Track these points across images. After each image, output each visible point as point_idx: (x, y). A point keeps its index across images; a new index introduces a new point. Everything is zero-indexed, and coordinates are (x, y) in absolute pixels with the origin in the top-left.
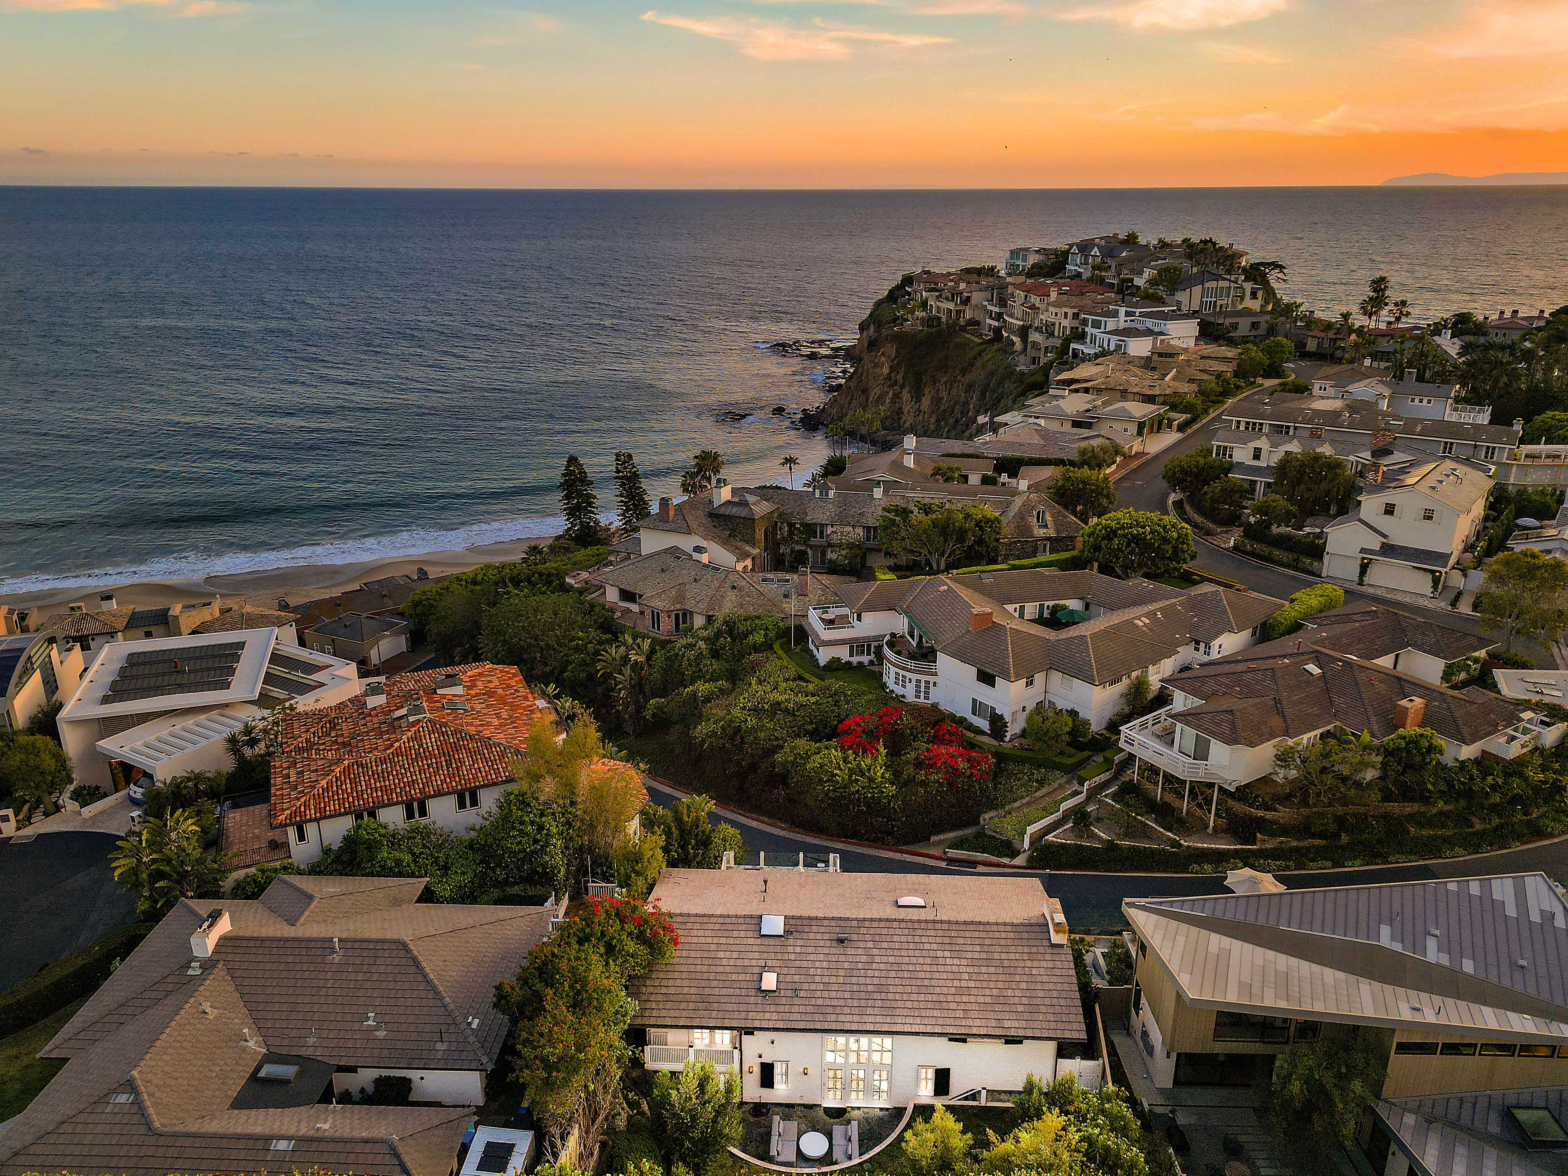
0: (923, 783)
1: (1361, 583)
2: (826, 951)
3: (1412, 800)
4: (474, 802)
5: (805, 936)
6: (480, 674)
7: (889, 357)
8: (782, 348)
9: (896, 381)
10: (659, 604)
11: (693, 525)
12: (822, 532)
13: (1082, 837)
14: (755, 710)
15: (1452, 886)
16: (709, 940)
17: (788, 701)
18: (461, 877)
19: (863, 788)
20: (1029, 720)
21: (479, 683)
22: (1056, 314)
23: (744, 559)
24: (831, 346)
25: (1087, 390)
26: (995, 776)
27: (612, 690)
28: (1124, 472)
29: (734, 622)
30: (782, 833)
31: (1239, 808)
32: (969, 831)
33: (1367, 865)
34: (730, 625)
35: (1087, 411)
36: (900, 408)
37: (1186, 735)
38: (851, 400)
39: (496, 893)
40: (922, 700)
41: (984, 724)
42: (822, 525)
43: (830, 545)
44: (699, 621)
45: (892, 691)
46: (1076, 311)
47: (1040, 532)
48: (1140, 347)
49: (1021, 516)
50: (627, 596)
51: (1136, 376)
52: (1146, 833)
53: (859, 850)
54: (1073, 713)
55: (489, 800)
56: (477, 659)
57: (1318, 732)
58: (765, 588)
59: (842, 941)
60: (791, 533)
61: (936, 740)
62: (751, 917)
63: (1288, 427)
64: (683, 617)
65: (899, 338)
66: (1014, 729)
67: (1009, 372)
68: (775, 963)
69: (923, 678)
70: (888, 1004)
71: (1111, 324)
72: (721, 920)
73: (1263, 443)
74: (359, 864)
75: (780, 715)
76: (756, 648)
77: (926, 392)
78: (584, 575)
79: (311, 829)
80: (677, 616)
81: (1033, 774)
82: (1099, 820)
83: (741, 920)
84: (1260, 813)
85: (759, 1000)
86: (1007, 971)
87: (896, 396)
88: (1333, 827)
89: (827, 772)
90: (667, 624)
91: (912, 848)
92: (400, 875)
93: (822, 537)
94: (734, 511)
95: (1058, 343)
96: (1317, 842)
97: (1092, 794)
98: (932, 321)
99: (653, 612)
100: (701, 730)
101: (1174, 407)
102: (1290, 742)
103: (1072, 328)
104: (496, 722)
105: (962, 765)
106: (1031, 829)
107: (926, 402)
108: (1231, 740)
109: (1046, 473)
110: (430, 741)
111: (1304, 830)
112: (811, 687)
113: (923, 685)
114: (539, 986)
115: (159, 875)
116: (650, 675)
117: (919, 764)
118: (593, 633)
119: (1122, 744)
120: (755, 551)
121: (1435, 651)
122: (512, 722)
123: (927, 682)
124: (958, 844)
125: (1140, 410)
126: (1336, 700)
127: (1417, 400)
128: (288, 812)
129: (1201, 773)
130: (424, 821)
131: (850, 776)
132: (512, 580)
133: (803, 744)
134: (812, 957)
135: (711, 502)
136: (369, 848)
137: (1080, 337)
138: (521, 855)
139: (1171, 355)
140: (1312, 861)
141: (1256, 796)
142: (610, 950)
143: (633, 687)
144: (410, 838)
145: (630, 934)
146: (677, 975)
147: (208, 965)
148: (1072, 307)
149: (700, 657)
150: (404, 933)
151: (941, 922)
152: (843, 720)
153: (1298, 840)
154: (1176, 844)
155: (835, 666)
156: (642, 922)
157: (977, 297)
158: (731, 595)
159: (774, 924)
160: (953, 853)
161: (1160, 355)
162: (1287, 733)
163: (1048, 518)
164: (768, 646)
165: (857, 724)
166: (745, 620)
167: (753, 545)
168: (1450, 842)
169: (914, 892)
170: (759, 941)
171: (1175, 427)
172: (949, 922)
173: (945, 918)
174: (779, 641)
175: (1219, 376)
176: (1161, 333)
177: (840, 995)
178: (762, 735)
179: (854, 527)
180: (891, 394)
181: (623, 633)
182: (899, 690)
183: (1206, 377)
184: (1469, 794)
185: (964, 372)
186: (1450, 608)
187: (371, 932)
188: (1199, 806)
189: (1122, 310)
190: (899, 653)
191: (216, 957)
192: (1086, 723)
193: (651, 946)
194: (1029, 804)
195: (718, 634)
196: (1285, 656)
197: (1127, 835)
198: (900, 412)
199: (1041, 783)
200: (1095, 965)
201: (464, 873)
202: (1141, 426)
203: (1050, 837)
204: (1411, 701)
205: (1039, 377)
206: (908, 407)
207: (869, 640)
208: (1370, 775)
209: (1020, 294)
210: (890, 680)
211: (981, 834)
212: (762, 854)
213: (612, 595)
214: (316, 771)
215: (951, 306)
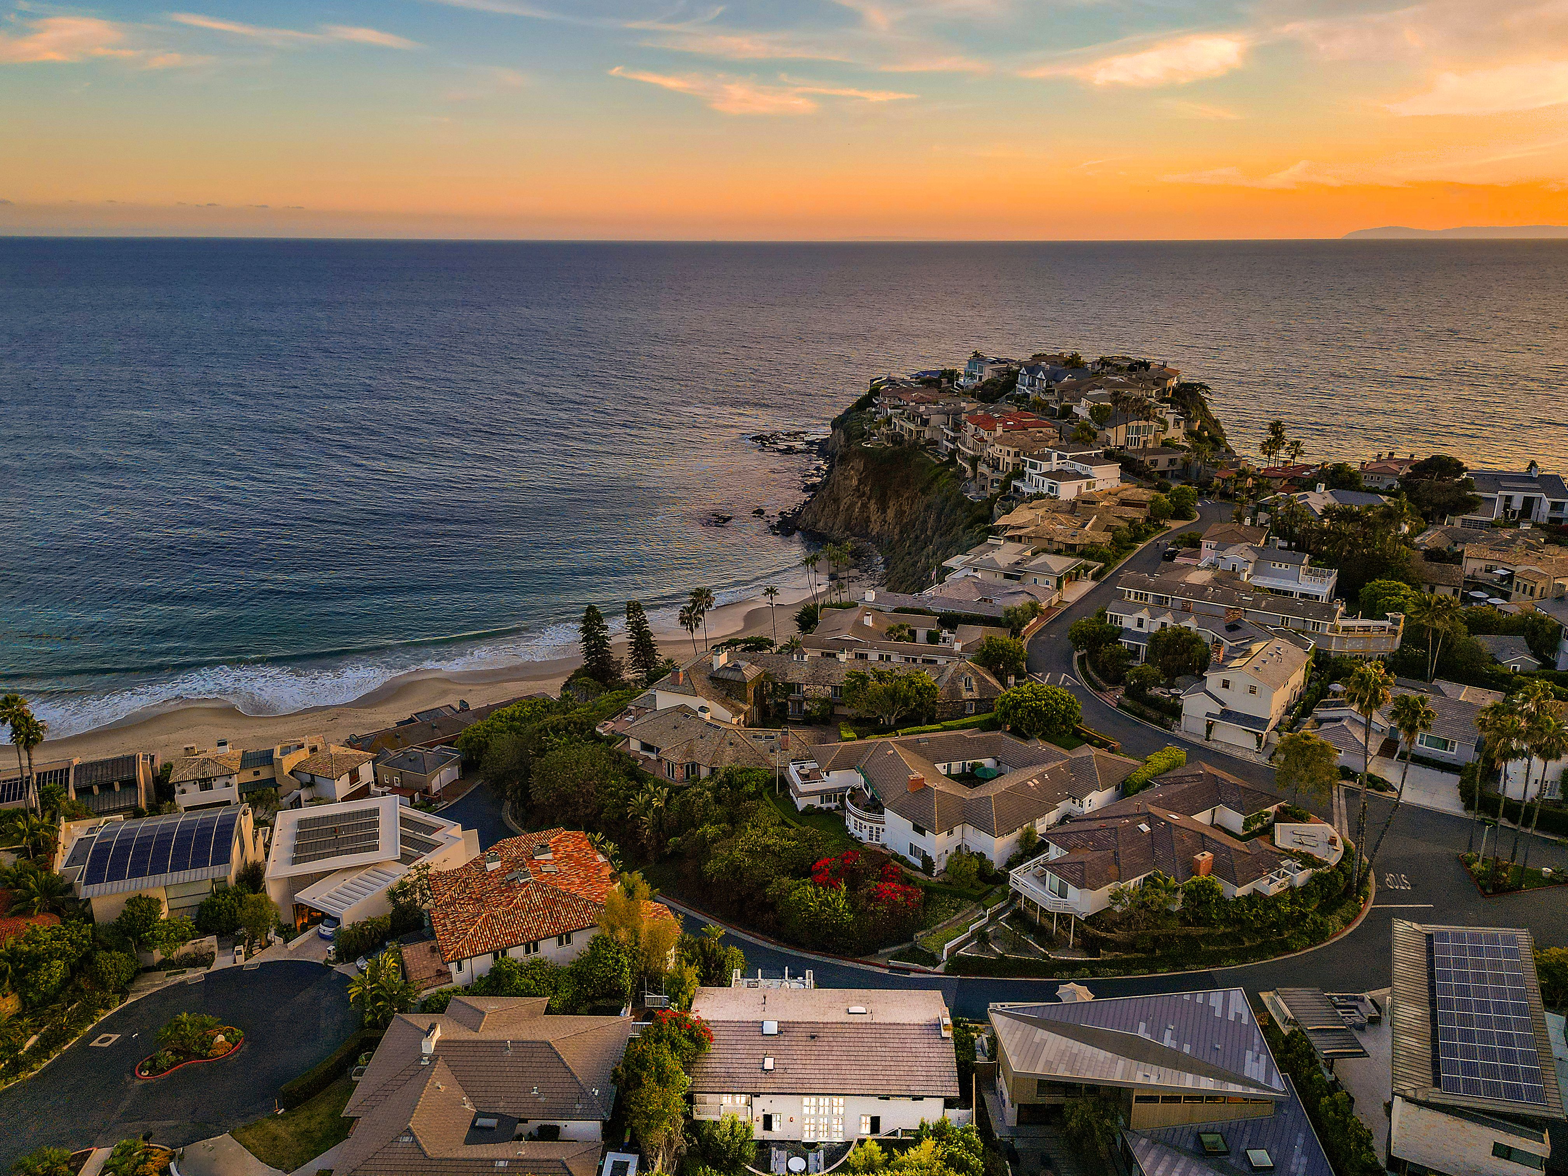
0: (873, 913)
1: (1208, 739)
2: (804, 1043)
3: (1205, 925)
4: (569, 941)
5: (790, 1034)
6: (560, 840)
7: (858, 470)
8: (761, 440)
9: (864, 492)
10: (674, 758)
11: (698, 687)
12: (799, 688)
13: (983, 951)
14: (750, 852)
15: (1187, 997)
16: (731, 1038)
17: (775, 844)
18: (566, 994)
19: (830, 916)
20: (949, 862)
21: (560, 848)
22: (1001, 451)
23: (738, 716)
24: (805, 439)
25: (1019, 539)
26: (924, 905)
27: (639, 827)
28: (1043, 624)
29: (733, 775)
30: (772, 947)
31: (1090, 930)
32: (906, 945)
33: (1171, 972)
34: (729, 777)
35: (1017, 563)
36: (868, 517)
37: (1053, 880)
38: (824, 507)
39: (589, 1005)
40: (874, 841)
41: (918, 863)
42: (799, 684)
43: (806, 699)
44: (704, 772)
45: (852, 834)
46: (1017, 450)
47: (966, 695)
48: (1068, 491)
49: (953, 681)
50: (646, 747)
51: (1061, 525)
52: (1027, 949)
53: (828, 960)
54: (981, 856)
55: (581, 942)
56: (553, 825)
57: (1142, 877)
58: (754, 744)
59: (813, 1037)
60: (774, 690)
61: (882, 878)
62: (756, 1022)
63: (1167, 598)
64: (693, 767)
65: (866, 454)
66: (940, 866)
67: (962, 501)
68: (773, 1052)
69: (875, 826)
70: (841, 1077)
71: (1045, 467)
72: (738, 1024)
73: (1144, 615)
74: (502, 988)
75: (769, 856)
76: (750, 797)
77: (891, 504)
78: (610, 725)
79: (466, 963)
80: (688, 767)
81: (951, 902)
82: (995, 938)
83: (750, 1025)
84: (1103, 935)
85: (763, 1075)
86: (914, 1055)
87: (864, 506)
88: (1149, 945)
89: (804, 903)
90: (679, 773)
91: (864, 959)
92: (529, 995)
93: (799, 692)
94: (730, 675)
95: (1002, 477)
96: (1140, 955)
97: (993, 918)
98: (897, 439)
99: (669, 764)
100: (710, 867)
101: (1090, 556)
102: (1122, 885)
103: (1014, 464)
104: (577, 881)
105: (900, 899)
106: (947, 946)
107: (891, 513)
108: (1080, 885)
109: (976, 634)
110: (537, 898)
111: (1131, 947)
112: (792, 832)
113: (874, 830)
114: (637, 1070)
115: (377, 998)
116: (668, 816)
117: (870, 898)
118: (623, 780)
119: (1011, 884)
120: (746, 708)
121: (1238, 808)
122: (589, 881)
123: (878, 829)
124: (897, 957)
125: (1060, 564)
126: (1158, 852)
127: (1277, 565)
128: (452, 952)
129: (1062, 907)
130: (537, 955)
131: (821, 907)
132: (552, 729)
133: (786, 880)
134: (795, 1048)
135: (711, 665)
136: (508, 976)
137: (1019, 474)
138: (604, 980)
139: (1093, 503)
140: (1135, 969)
141: (1102, 922)
142: (673, 1044)
143: (655, 826)
144: (531, 969)
145: (684, 1036)
146: (713, 1060)
147: (433, 1058)
148: (1013, 447)
149: (706, 804)
150: (548, 1038)
151: (875, 1023)
152: (816, 861)
153: (1126, 954)
154: (1046, 957)
155: (810, 811)
156: (691, 1028)
157: (935, 419)
158: (729, 750)
159: (771, 1027)
160: (892, 963)
161: (1084, 502)
162: (1119, 880)
163: (974, 683)
164: (757, 795)
165: (826, 865)
166: (741, 773)
167: (745, 702)
168: (1225, 954)
169: (860, 1002)
170: (762, 1038)
171: (1090, 577)
172: (880, 1024)
173: (877, 1021)
174: (767, 789)
175: (1132, 522)
176: (1088, 476)
177: (812, 1071)
178: (756, 872)
179: (824, 686)
180: (859, 504)
181: (646, 782)
182: (857, 833)
183: (1122, 524)
184: (1240, 921)
185: (923, 491)
186: (1268, 762)
187: (526, 1036)
188: (1063, 928)
189: (1055, 455)
190: (857, 806)
191: (436, 1053)
192: (991, 863)
193: (696, 1043)
194: (949, 924)
195: (720, 785)
196: (1127, 817)
197: (1014, 950)
198: (868, 520)
199: (957, 910)
200: (982, 1046)
201: (567, 992)
202: (1059, 580)
203: (961, 952)
204: (1203, 855)
205: (984, 511)
206: (875, 517)
207: (834, 791)
208: (1177, 907)
209: (971, 427)
210: (851, 822)
211: (913, 949)
212: (760, 971)
213: (635, 745)
214: (464, 921)
215: (912, 426)
